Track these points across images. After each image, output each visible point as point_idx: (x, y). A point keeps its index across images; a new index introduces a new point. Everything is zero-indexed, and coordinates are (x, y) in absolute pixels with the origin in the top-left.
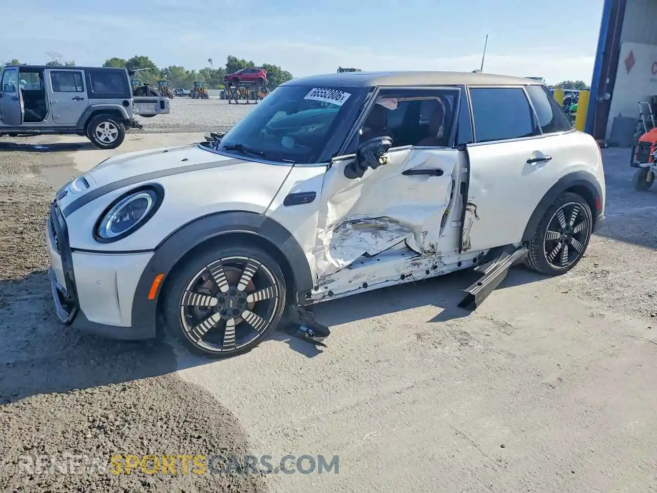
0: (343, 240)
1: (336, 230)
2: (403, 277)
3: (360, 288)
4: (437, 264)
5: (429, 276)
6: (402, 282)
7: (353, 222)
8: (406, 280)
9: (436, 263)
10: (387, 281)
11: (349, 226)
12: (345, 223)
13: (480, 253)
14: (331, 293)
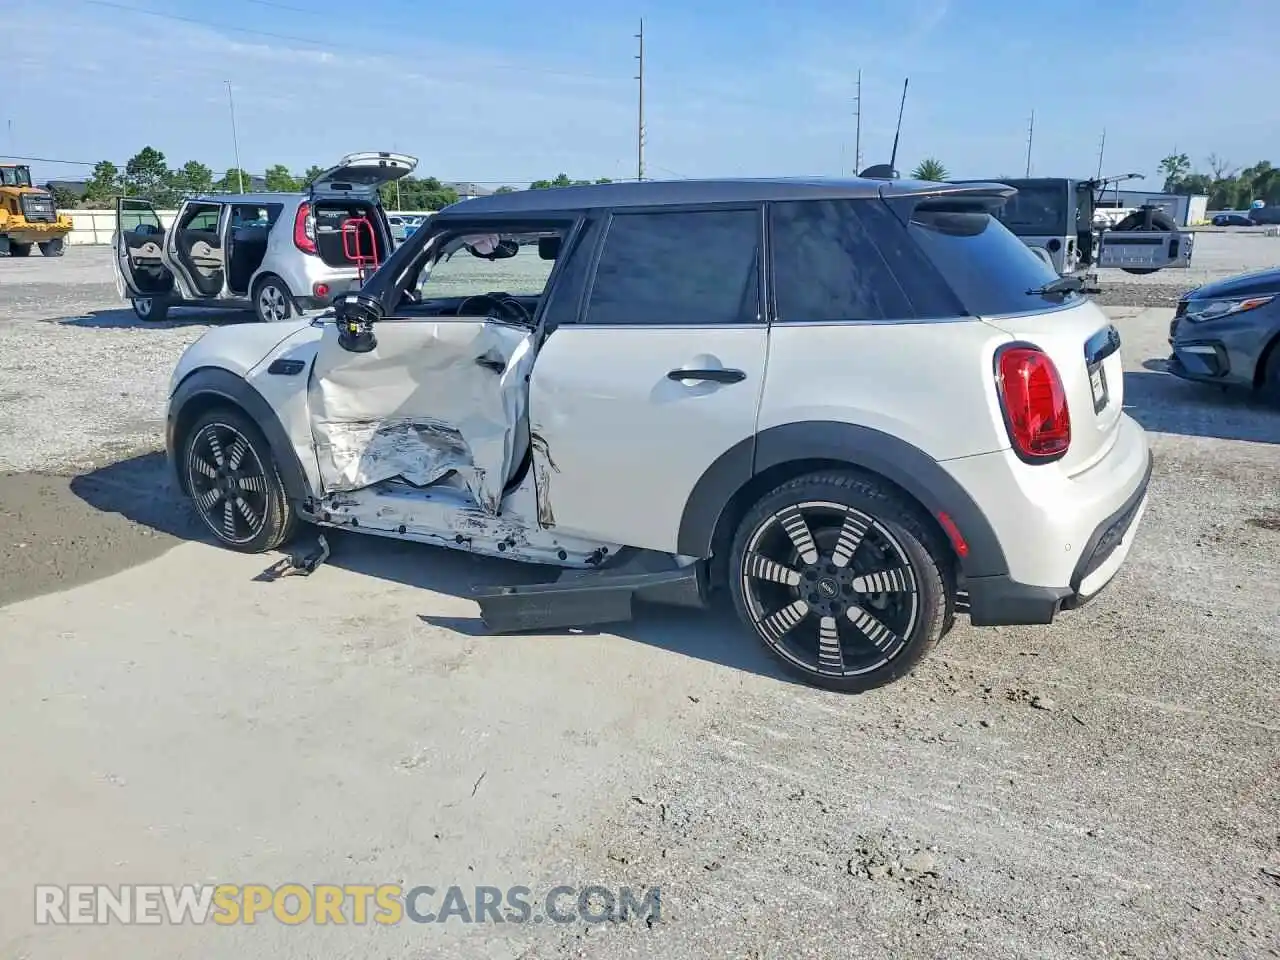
0: (398, 450)
1: (385, 431)
2: (459, 539)
3: (393, 531)
4: (515, 539)
5: (502, 555)
6: (453, 545)
7: (419, 428)
8: (463, 546)
9: (513, 535)
10: (434, 535)
11: (411, 432)
12: (405, 427)
13: (601, 547)
14: (355, 522)
